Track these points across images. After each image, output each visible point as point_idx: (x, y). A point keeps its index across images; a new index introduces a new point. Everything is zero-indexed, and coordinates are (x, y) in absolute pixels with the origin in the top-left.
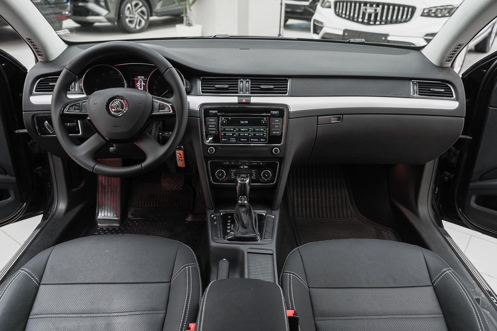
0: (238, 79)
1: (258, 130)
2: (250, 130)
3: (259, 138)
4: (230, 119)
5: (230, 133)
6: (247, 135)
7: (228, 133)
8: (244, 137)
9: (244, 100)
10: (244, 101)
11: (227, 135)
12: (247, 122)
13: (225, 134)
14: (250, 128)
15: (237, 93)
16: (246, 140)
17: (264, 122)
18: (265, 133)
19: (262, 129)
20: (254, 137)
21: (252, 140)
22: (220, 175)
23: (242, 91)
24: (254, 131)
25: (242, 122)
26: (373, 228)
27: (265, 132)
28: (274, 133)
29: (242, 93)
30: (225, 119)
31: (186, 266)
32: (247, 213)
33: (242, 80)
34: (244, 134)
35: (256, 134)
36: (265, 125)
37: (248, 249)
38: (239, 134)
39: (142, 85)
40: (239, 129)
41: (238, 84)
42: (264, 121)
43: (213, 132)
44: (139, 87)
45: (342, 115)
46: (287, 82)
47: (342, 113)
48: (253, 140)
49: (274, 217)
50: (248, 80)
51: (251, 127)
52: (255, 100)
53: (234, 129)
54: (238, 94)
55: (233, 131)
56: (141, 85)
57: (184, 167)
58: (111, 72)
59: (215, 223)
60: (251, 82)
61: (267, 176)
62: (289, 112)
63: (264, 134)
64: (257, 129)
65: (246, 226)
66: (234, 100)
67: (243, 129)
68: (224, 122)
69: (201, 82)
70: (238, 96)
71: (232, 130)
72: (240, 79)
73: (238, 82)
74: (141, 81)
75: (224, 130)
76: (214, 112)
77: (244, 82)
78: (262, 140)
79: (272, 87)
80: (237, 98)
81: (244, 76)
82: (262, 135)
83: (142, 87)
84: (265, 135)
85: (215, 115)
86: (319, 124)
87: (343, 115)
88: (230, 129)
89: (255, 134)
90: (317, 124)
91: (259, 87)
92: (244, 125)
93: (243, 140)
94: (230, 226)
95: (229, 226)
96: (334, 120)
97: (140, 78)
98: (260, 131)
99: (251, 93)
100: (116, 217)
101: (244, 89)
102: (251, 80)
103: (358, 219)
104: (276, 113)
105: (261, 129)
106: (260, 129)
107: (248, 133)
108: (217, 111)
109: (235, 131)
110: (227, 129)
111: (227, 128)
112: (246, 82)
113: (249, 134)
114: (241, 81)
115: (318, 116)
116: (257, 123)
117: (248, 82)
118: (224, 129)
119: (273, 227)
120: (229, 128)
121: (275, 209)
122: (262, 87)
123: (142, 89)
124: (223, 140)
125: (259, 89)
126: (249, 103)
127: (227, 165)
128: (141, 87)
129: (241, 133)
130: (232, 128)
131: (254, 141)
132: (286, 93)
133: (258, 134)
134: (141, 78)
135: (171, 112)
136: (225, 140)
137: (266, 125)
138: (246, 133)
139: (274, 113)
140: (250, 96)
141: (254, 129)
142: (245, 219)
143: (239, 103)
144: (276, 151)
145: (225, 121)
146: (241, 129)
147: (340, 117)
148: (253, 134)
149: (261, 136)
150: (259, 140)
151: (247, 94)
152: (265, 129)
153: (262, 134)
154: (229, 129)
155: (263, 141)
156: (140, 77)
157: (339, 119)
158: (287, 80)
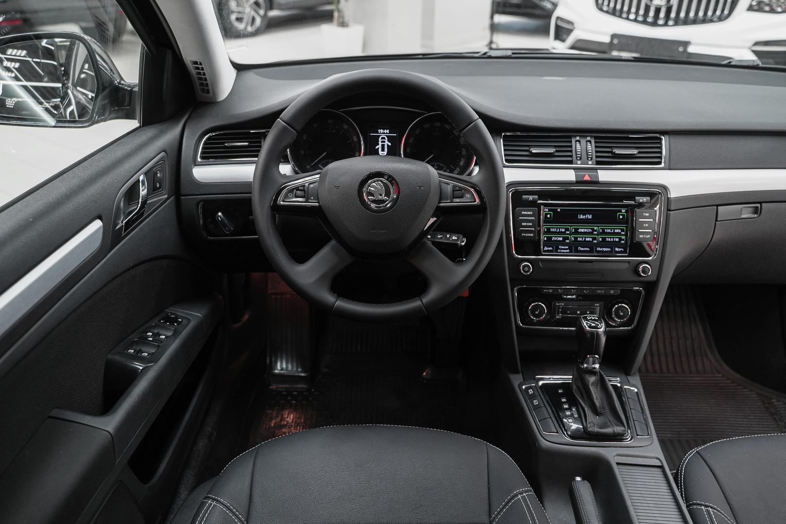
0: (570, 137)
1: (609, 231)
2: (596, 231)
3: (612, 245)
4: (559, 210)
5: (559, 237)
6: (591, 239)
7: (555, 237)
8: (584, 244)
9: (587, 175)
10: (587, 178)
11: (554, 241)
12: (590, 217)
13: (549, 239)
14: (595, 229)
15: (571, 162)
16: (588, 249)
17: (621, 217)
18: (623, 237)
19: (618, 229)
20: (604, 243)
21: (598, 249)
22: (537, 313)
23: (581, 159)
24: (604, 233)
25: (582, 217)
26: (754, 393)
27: (623, 235)
28: (641, 236)
29: (579, 162)
30: (550, 210)
31: (516, 495)
32: (597, 385)
33: (578, 138)
34: (585, 237)
35: (607, 239)
36: (625, 221)
37: (614, 456)
38: (576, 238)
39: (386, 146)
40: (576, 230)
41: (571, 146)
42: (622, 215)
43: (529, 235)
44: (380, 150)
45: (760, 203)
46: (661, 143)
47: (760, 201)
48: (601, 249)
49: (636, 390)
50: (589, 138)
51: (598, 227)
52: (606, 175)
53: (567, 230)
54: (572, 164)
55: (565, 232)
56: (383, 146)
57: (467, 297)
58: (330, 121)
59: (536, 402)
60: (595, 142)
61: (622, 314)
62: (668, 198)
63: (621, 239)
64: (609, 229)
65: (599, 410)
66: (567, 175)
67: (582, 228)
68: (549, 216)
69: (503, 141)
70: (574, 169)
71: (563, 230)
72: (576, 136)
73: (571, 142)
74: (384, 138)
75: (548, 231)
76: (531, 198)
77: (583, 141)
78: (617, 249)
79: (635, 152)
80: (572, 172)
81: (583, 132)
82: (617, 240)
83: (386, 150)
84: (623, 240)
85: (533, 204)
86: (718, 220)
87: (763, 204)
88: (560, 228)
89: (604, 239)
90: (716, 220)
91: (611, 152)
92: (586, 222)
93: (582, 249)
94: (570, 409)
95: (567, 409)
96: (747, 213)
97: (382, 133)
98: (615, 234)
99: (598, 163)
100: (301, 372)
101: (584, 157)
102: (595, 138)
103: (723, 376)
104: (645, 200)
105: (616, 229)
106: (614, 229)
107: (591, 237)
108: (536, 197)
109: (568, 232)
110: (553, 230)
111: (554, 228)
112: (587, 141)
113: (594, 239)
114: (576, 141)
115: (717, 206)
116: (608, 218)
117: (590, 142)
118: (548, 229)
119: (642, 409)
120: (557, 228)
121: (632, 373)
122: (618, 151)
123: (385, 153)
124: (546, 249)
125: (610, 155)
126: (597, 183)
127: (548, 294)
128: (383, 150)
129: (580, 237)
130: (563, 228)
131: (603, 252)
132: (660, 163)
133: (611, 238)
134: (384, 133)
135: (476, 203)
136: (550, 249)
137: (627, 223)
138: (587, 237)
139: (641, 201)
140: (596, 169)
141: (603, 230)
142: (597, 398)
143: (578, 183)
144: (645, 271)
145: (550, 214)
146: (578, 229)
147: (757, 207)
148: (601, 239)
149: (616, 242)
150: (612, 249)
151: (588, 164)
152: (623, 231)
153: (617, 238)
154: (557, 230)
155: (619, 252)
156: (382, 131)
157: (756, 211)
158: (661, 139)
